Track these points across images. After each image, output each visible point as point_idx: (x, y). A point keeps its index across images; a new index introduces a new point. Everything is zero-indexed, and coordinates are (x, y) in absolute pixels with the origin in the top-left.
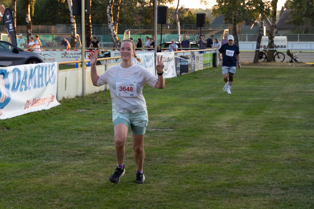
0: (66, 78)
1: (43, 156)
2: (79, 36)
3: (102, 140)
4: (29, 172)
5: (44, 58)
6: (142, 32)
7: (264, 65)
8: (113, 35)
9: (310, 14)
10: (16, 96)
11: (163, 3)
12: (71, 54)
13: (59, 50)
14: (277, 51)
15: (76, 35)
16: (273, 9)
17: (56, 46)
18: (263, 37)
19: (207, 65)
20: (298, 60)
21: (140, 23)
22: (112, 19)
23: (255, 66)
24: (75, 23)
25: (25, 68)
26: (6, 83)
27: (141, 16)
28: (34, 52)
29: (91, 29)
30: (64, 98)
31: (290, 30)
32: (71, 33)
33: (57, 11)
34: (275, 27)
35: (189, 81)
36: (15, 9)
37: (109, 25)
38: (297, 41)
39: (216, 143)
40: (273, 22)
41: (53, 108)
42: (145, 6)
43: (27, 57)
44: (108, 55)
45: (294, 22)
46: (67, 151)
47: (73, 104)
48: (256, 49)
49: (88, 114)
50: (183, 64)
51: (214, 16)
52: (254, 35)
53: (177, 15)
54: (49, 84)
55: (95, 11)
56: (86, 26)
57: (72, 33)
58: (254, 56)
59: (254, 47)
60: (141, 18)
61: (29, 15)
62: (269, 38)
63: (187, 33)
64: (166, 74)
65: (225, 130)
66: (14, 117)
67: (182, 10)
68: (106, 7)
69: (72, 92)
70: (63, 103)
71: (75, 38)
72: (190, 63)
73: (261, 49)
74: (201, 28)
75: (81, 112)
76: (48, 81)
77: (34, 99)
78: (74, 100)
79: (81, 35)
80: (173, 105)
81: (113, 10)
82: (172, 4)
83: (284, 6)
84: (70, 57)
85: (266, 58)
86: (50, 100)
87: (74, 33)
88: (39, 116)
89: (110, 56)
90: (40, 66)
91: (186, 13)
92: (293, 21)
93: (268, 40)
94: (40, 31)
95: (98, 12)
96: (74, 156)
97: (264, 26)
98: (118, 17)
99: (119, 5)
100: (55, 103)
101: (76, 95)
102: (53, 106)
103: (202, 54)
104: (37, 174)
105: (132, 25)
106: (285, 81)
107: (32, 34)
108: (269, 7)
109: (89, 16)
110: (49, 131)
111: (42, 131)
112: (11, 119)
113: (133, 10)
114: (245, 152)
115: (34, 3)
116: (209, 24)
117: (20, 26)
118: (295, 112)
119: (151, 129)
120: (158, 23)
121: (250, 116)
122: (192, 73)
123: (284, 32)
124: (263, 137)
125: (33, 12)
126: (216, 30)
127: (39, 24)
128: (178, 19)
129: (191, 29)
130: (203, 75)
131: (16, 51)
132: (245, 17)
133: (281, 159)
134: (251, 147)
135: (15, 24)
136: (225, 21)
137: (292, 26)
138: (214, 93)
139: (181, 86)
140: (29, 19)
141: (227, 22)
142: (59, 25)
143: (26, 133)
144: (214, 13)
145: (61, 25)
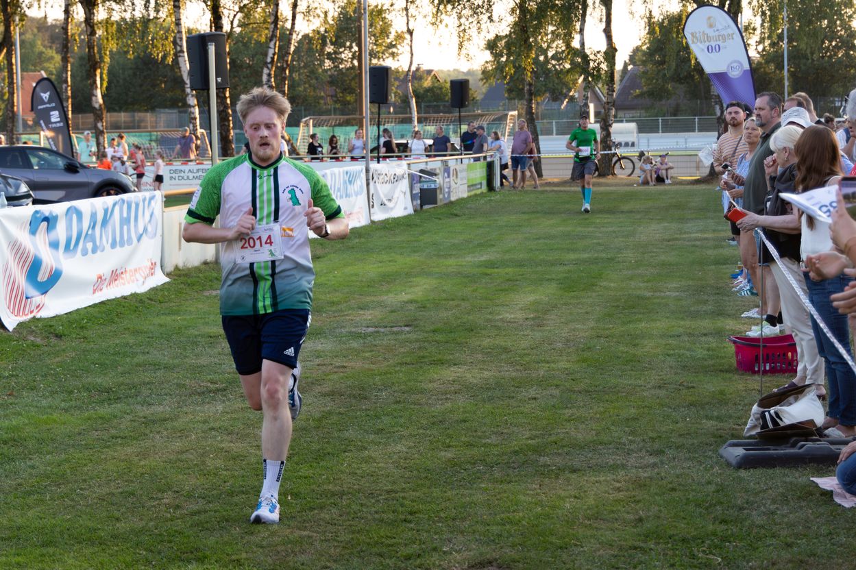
1: (136, 396)
2: (205, 133)
4: (105, 432)
6: (338, 122)
9: (681, 76)
10: (73, 266)
11: (378, 61)
12: (190, 171)
14: (619, 154)
15: (200, 131)
16: (607, 66)
19: (474, 188)
21: (332, 103)
23: (573, 187)
24: (195, 105)
25: (92, 205)
26: (53, 240)
27: (334, 88)
29: (231, 118)
30: (177, 268)
31: (642, 109)
33: (159, 82)
34: (613, 106)
35: (440, 222)
36: (69, 79)
38: (657, 131)
39: (504, 356)
40: (608, 94)
41: (154, 290)
42: (341, 66)
43: (96, 180)
45: (651, 94)
46: (188, 382)
47: (197, 279)
50: (425, 187)
51: (484, 83)
52: (569, 122)
53: (410, 84)
54: (144, 238)
55: (237, 79)
56: (219, 112)
57: (191, 126)
58: (571, 166)
60: (333, 93)
61: (99, 93)
62: (601, 128)
63: (431, 121)
64: (392, 209)
65: (521, 325)
66: (70, 313)
67: (418, 74)
68: (260, 70)
69: (195, 253)
70: (176, 278)
72: (440, 183)
74: (461, 109)
76: (141, 230)
77: (113, 271)
78: (199, 269)
79: (209, 131)
80: (408, 275)
81: (275, 77)
82: (398, 60)
83: (627, 61)
84: (188, 177)
86: (148, 271)
87: (195, 126)
88: (124, 307)
90: (123, 201)
91: (427, 80)
92: (649, 92)
95: (245, 81)
96: (204, 393)
97: (590, 102)
98: (286, 92)
100: (160, 279)
101: (203, 260)
102: (155, 286)
103: (464, 166)
104: (122, 438)
105: (316, 106)
106: (638, 216)
107: (105, 131)
108: (599, 64)
109: (226, 91)
110: (147, 339)
112: (66, 316)
113: (317, 75)
114: (567, 374)
115: (107, 65)
116: (475, 101)
117: (80, 116)
118: (665, 283)
119: (365, 329)
120: (370, 102)
121: (573, 294)
122: (446, 204)
123: (629, 114)
124: (602, 340)
125: (105, 85)
126: (491, 114)
127: (120, 110)
128: (411, 91)
129: (439, 113)
130: (467, 208)
131: (72, 168)
132: (550, 85)
133: (645, 386)
134: (578, 361)
135: (68, 111)
136: (509, 93)
137: (647, 101)
138: (494, 246)
139: (424, 233)
140: (99, 99)
141: (512, 96)
142: (162, 110)
143: (97, 346)
144: (486, 78)
145: (166, 110)
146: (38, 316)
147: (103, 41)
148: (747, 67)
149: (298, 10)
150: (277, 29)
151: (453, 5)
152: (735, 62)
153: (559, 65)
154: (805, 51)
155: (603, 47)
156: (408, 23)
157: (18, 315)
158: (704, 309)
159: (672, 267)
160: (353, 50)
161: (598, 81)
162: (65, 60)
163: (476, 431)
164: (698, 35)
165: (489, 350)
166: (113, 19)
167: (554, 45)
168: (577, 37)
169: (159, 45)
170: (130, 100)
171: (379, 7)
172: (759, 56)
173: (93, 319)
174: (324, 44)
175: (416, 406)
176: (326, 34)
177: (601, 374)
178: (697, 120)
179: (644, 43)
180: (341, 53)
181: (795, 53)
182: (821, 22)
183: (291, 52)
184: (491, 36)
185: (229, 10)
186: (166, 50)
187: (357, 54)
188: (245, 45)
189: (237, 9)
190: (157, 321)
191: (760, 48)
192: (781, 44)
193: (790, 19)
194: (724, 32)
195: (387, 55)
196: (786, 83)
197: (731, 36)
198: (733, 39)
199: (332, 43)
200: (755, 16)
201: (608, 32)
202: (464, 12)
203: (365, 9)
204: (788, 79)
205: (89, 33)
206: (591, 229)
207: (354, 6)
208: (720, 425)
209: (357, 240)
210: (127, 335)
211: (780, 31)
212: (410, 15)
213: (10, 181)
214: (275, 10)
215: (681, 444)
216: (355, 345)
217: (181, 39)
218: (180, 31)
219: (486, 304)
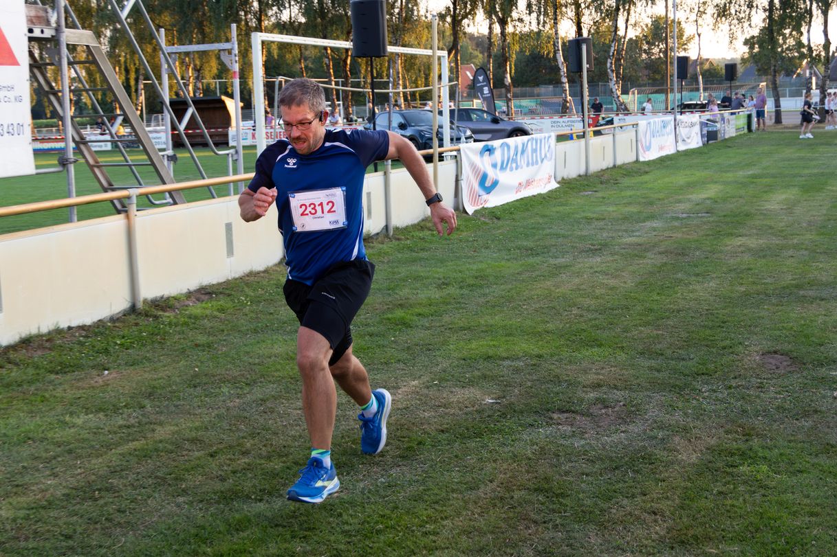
0: (565, 153)
3: (619, 230)
5: (533, 129)
6: (651, 91)
8: (616, 96)
10: (505, 178)
12: (565, 121)
13: (548, 118)
15: (569, 98)
16: (825, 53)
19: (740, 130)
22: (615, 75)
24: (566, 83)
25: (516, 141)
26: (493, 162)
30: (563, 179)
35: (720, 151)
36: (491, 68)
37: (610, 84)
40: (825, 71)
41: (551, 191)
43: (509, 128)
44: (611, 122)
46: (578, 245)
47: (576, 185)
49: (596, 197)
50: (710, 129)
51: (743, 64)
52: (796, 89)
53: (698, 67)
54: (545, 161)
57: (564, 95)
60: (647, 74)
61: (508, 76)
62: (821, 92)
64: (689, 143)
65: (779, 213)
66: (504, 205)
67: (702, 61)
69: (573, 170)
70: (563, 184)
71: (567, 102)
72: (719, 127)
74: (731, 82)
75: (587, 195)
76: (543, 157)
77: (527, 180)
78: (577, 180)
80: (704, 183)
83: (835, 50)
84: (562, 126)
86: (547, 181)
87: (566, 95)
89: (612, 124)
90: (533, 139)
91: (706, 65)
93: (819, 95)
96: (588, 251)
97: (813, 76)
98: (621, 73)
99: (622, 57)
100: (554, 185)
101: (578, 174)
102: (551, 189)
103: (734, 116)
105: (637, 82)
107: (512, 98)
108: (820, 52)
113: (638, 63)
114: (811, 242)
115: (514, 60)
117: (495, 90)
119: (681, 214)
121: (810, 194)
122: (723, 140)
124: (832, 222)
125: (513, 71)
126: (749, 85)
127: (519, 86)
128: (699, 71)
130: (736, 143)
131: (496, 121)
132: (785, 66)
134: (818, 234)
136: (758, 72)
138: (756, 165)
139: (710, 158)
140: (508, 80)
142: (543, 86)
144: (745, 62)
145: (546, 86)
146: (485, 206)
147: (511, 45)
149: (629, 23)
150: (617, 35)
153: (791, 54)
156: (697, 30)
157: (474, 206)
160: (661, 47)
162: (489, 56)
165: (761, 227)
167: (787, 42)
169: (544, 47)
173: (517, 208)
174: (642, 45)
180: (652, 49)
183: (625, 49)
186: (549, 49)
199: (648, 43)
205: (503, 41)
207: (664, 20)
209: (669, 162)
210: (538, 218)
212: (698, 24)
213: (461, 128)
214: (615, 24)
216: (676, 224)
217: (558, 42)
218: (557, 38)
219: (755, 200)
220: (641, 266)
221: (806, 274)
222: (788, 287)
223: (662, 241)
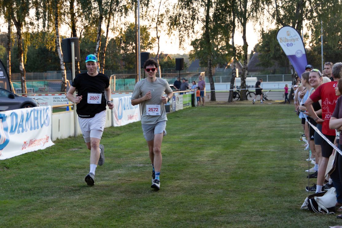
0: (59, 120)
1: (42, 192)
2: (69, 82)
4: (29, 207)
5: (38, 103)
6: (126, 77)
7: (238, 104)
9: (277, 57)
10: (13, 138)
11: (144, 50)
12: (62, 98)
13: (51, 95)
14: (249, 90)
15: (67, 81)
16: (244, 53)
17: (47, 91)
18: (236, 78)
19: (186, 105)
20: (268, 99)
21: (124, 68)
23: (229, 105)
24: (65, 69)
25: (22, 112)
26: (5, 127)
27: (124, 62)
28: (28, 97)
30: (58, 139)
31: (259, 71)
32: (62, 79)
33: (48, 59)
34: (247, 69)
35: (171, 120)
36: (10, 58)
38: (266, 81)
39: (199, 176)
40: (244, 65)
41: (48, 148)
42: (128, 53)
43: (22, 102)
45: (263, 64)
46: (64, 187)
47: (66, 144)
48: (230, 90)
49: (80, 152)
51: (190, 60)
52: (227, 77)
53: (158, 60)
54: (44, 125)
55: (82, 58)
56: (76, 73)
58: (228, 96)
59: (228, 87)
60: (124, 64)
61: (23, 64)
62: (241, 79)
63: (167, 76)
65: (206, 163)
66: (13, 158)
67: (161, 56)
69: (65, 132)
70: (57, 143)
71: (65, 83)
72: (171, 103)
73: (235, 90)
74: (180, 71)
75: (74, 151)
76: (42, 123)
77: (30, 140)
78: (67, 140)
81: (99, 57)
82: (153, 50)
83: (253, 50)
84: (61, 101)
85: (239, 97)
86: (45, 140)
87: (64, 78)
88: (35, 155)
90: (35, 110)
91: (165, 58)
92: (262, 64)
93: (241, 81)
94: (32, 78)
96: (70, 191)
97: (237, 68)
98: (104, 63)
99: (105, 52)
100: (50, 144)
101: (69, 136)
102: (48, 146)
104: (36, 209)
105: (117, 70)
106: (257, 117)
107: (25, 80)
108: (240, 51)
109: (78, 63)
110: (46, 169)
111: (39, 170)
112: (10, 159)
113: (117, 56)
114: (226, 183)
115: (27, 52)
116: (186, 68)
117: (14, 74)
118: (268, 146)
119: (139, 165)
120: (141, 68)
121: (228, 150)
122: (174, 112)
123: (254, 73)
124: (241, 169)
125: (26, 61)
126: (193, 73)
127: (32, 71)
128: (158, 63)
129: (171, 73)
130: (183, 114)
131: (12, 96)
132: (219, 61)
133: (259, 189)
134: (231, 178)
135: (9, 72)
136: (201, 65)
137: (261, 68)
138: (194, 130)
140: (23, 67)
141: (202, 65)
142: (50, 72)
143: (24, 172)
144: (191, 58)
145: (52, 72)
147: (25, 41)
148: (304, 52)
149: (109, 28)
150: (100, 36)
151: (177, 26)
152: (299, 50)
153: (223, 52)
154: (331, 46)
155: (242, 44)
156: (157, 34)
158: (285, 157)
159: (271, 139)
160: (133, 46)
161: (240, 59)
162: (8, 49)
163: (187, 207)
164: (283, 39)
165: (193, 174)
166: (29, 32)
167: (221, 43)
168: (231, 40)
169: (49, 43)
170: (36, 67)
171: (145, 27)
172: (310, 48)
173: (22, 160)
174: (121, 43)
175: (161, 197)
176: (121, 39)
177: (240, 184)
178: (283, 76)
179: (260, 43)
180: (128, 47)
181: (326, 47)
182: (337, 34)
183: (106, 46)
184: (193, 40)
185: (80, 28)
186: (52, 45)
187: (135, 47)
188: (86, 43)
189: (83, 27)
190: (49, 161)
191: (311, 45)
192: (320, 43)
193: (324, 32)
194: (294, 38)
195: (148, 48)
196: (322, 60)
197: (297, 39)
198: (298, 40)
199: (124, 42)
200: (308, 31)
201: (244, 38)
202: (181, 29)
203: (138, 28)
204: (323, 58)
205: (18, 38)
206: (236, 123)
207: (134, 26)
208: (291, 204)
209: (135, 128)
210: (37, 167)
211: (320, 37)
212: (158, 30)
214: (100, 28)
215: (274, 212)
216: (135, 171)
217: (58, 40)
218: (58, 38)
219: (191, 154)
220: (107, 201)
221: (219, 206)
222: (206, 215)
223: (123, 184)
